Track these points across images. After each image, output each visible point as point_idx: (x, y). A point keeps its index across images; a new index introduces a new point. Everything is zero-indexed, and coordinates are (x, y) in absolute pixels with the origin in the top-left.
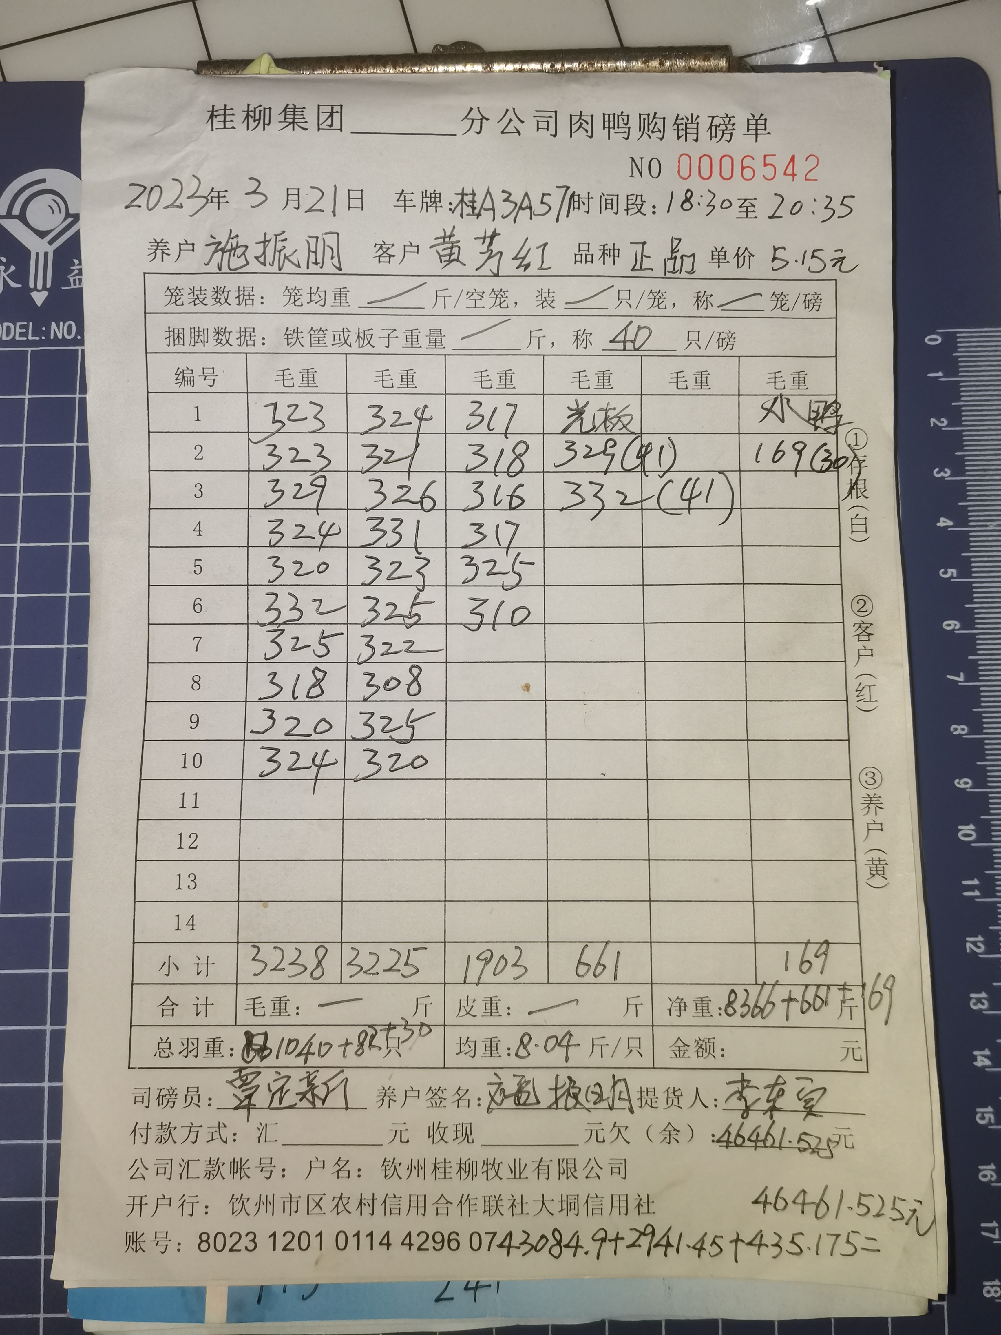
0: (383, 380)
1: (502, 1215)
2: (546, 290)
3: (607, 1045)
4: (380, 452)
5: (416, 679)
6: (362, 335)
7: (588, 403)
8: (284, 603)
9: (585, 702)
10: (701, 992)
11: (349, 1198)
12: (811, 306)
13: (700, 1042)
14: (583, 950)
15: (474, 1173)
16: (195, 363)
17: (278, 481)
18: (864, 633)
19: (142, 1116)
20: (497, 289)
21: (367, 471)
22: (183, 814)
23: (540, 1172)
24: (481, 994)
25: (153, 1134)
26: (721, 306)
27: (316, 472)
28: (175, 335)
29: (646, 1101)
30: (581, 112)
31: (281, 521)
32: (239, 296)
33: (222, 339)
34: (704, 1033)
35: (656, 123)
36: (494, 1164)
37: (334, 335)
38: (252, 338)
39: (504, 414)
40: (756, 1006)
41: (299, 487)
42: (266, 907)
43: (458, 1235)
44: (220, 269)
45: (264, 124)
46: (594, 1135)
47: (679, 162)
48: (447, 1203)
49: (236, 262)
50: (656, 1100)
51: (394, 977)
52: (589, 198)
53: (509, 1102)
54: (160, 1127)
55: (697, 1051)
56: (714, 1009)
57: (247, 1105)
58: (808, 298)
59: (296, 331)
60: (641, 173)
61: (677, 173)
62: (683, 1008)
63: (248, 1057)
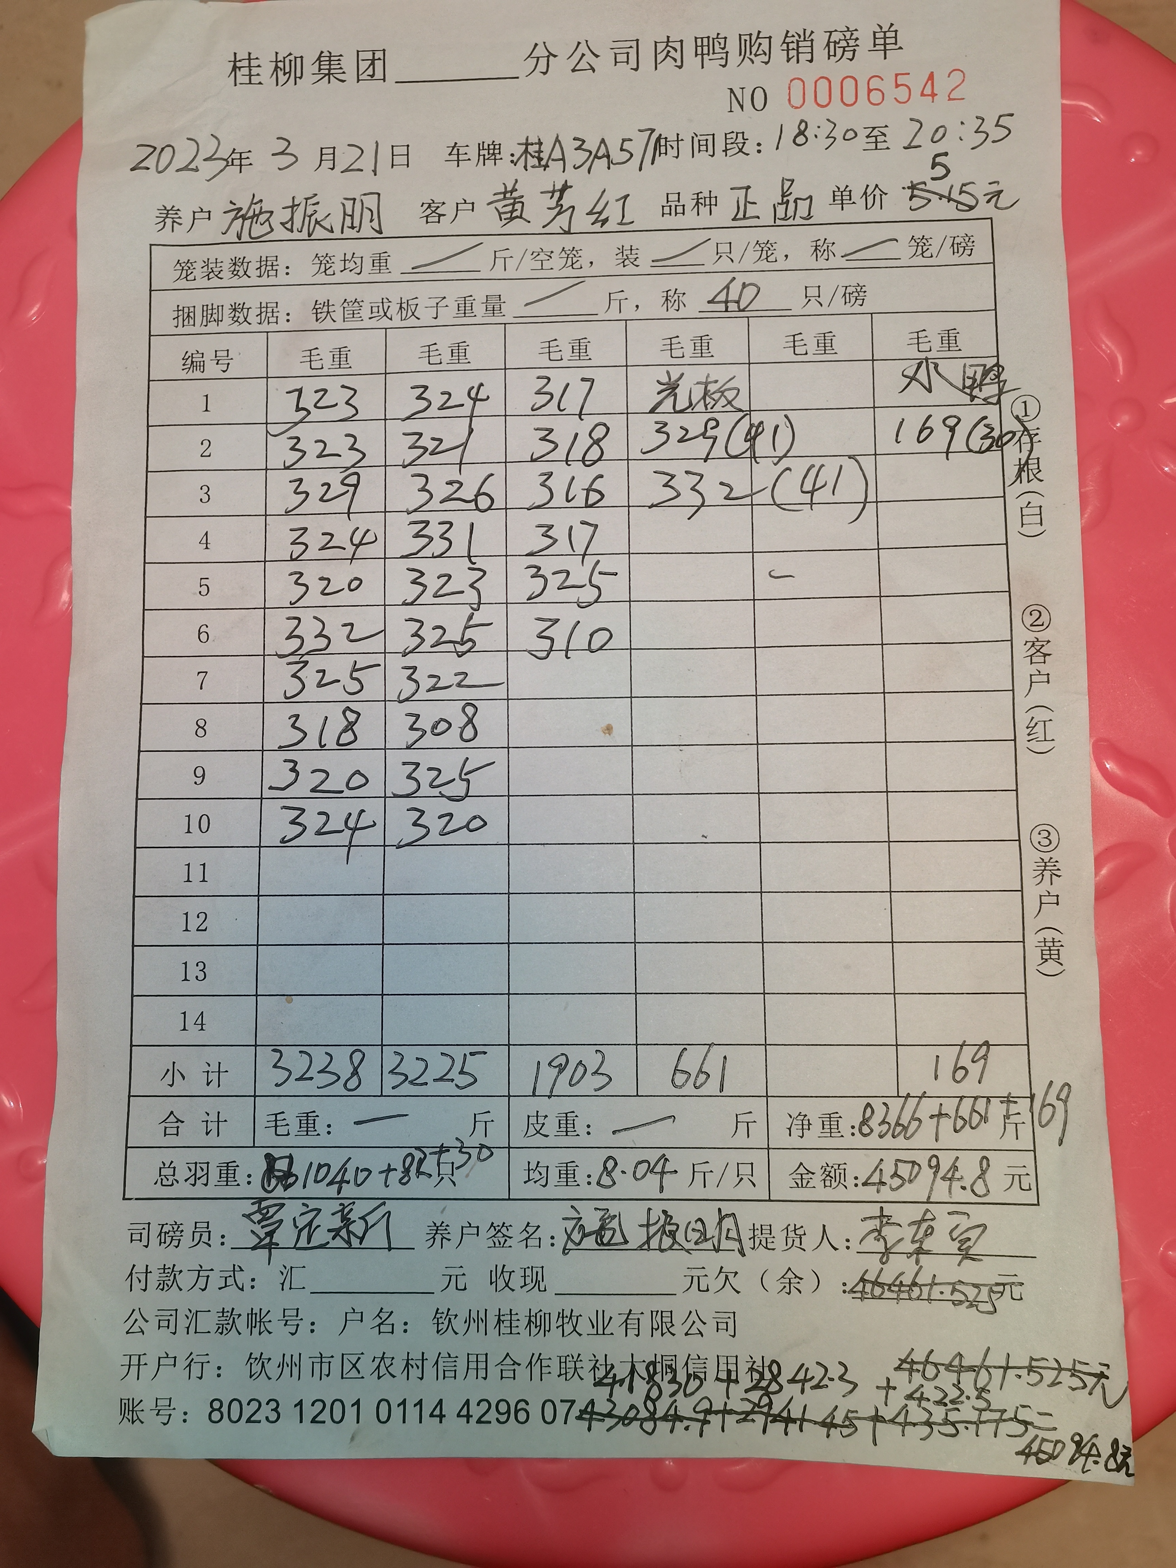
0: (429, 356)
1: (582, 1379)
2: (627, 247)
3: (711, 1171)
4: (425, 442)
5: (470, 721)
6: (404, 306)
7: (682, 375)
8: (309, 628)
9: (681, 748)
10: (829, 1106)
11: (393, 1358)
12: (961, 250)
13: (828, 1169)
14: (680, 1056)
15: (547, 1328)
16: (207, 346)
17: (301, 480)
18: (1039, 654)
19: (140, 1257)
20: (568, 247)
21: (410, 464)
22: (189, 889)
23: (629, 1326)
24: (553, 1108)
25: (153, 1279)
26: (846, 255)
27: (348, 468)
28: (185, 315)
29: (761, 1241)
30: (668, 37)
31: (305, 529)
32: (261, 266)
33: (239, 317)
34: (833, 1158)
35: (760, 44)
36: (571, 1318)
37: (372, 307)
38: (275, 315)
39: (578, 390)
40: (898, 1124)
41: (326, 487)
42: (290, 1002)
43: (527, 1404)
44: (239, 237)
45: (296, 78)
46: (696, 1282)
47: (789, 88)
48: (513, 1364)
49: (257, 230)
50: (773, 1240)
51: (447, 1088)
52: (678, 141)
53: (590, 1242)
54: (162, 1271)
55: (824, 1180)
56: (845, 1127)
57: (268, 1244)
58: (957, 240)
59: (326, 304)
60: (742, 107)
61: (787, 102)
62: (806, 1127)
63: (269, 1186)
